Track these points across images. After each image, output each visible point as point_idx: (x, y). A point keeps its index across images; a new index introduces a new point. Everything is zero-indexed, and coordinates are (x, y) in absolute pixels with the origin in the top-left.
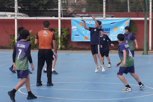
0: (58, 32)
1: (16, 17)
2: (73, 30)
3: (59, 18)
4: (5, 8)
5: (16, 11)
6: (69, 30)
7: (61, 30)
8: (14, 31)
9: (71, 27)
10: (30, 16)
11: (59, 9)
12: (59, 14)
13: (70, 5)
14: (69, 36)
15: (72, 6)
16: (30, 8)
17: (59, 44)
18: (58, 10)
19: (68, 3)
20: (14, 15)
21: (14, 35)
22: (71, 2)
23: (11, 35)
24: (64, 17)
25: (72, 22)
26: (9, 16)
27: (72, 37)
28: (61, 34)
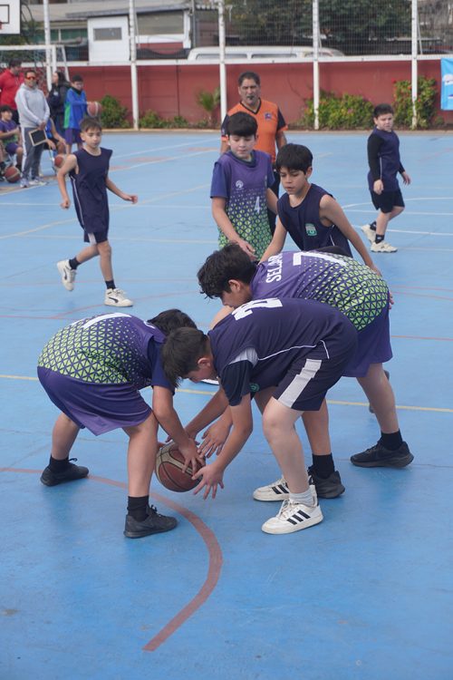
0: (411, 89)
1: (316, 56)
2: (446, 84)
3: (414, 58)
4: (291, 37)
5: (316, 43)
6: (437, 84)
7: (419, 83)
8: (312, 89)
9: (440, 77)
10: (347, 54)
11: (415, 38)
12: (414, 48)
13: (437, 30)
14: (436, 98)
15: (443, 30)
16: (346, 36)
17: (412, 116)
18: (410, 42)
19: (432, 25)
20: (312, 53)
21: (312, 99)
22: (439, 23)
23: (305, 100)
24: (425, 53)
25: (444, 66)
26: (299, 55)
27: (443, 101)
28: (419, 93)
